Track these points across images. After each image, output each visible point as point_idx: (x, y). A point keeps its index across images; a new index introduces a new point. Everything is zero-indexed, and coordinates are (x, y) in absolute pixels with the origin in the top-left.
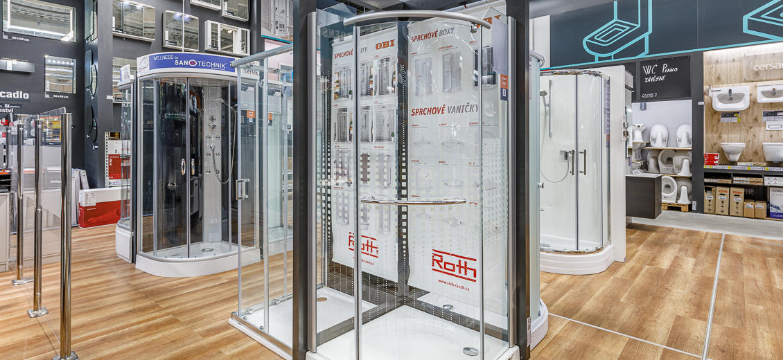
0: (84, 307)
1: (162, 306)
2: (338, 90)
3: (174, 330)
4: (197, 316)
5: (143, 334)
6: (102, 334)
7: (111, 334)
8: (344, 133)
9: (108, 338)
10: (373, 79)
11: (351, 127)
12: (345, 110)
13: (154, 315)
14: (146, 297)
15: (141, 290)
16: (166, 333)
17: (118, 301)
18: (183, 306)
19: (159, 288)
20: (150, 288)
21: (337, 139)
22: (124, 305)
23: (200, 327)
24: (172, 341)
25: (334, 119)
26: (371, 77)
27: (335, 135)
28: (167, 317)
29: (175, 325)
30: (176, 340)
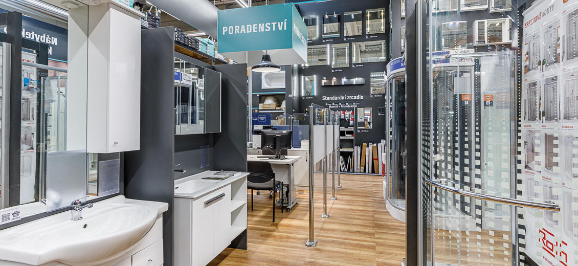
0: (343, 220)
1: (376, 236)
2: (527, 63)
3: (366, 253)
4: (387, 251)
5: (351, 247)
6: (336, 238)
7: (339, 240)
8: (535, 111)
9: (336, 241)
10: (561, 42)
11: (540, 104)
12: (534, 84)
13: (367, 239)
14: (374, 227)
15: (375, 222)
16: (362, 252)
17: (360, 224)
18: (387, 241)
19: (386, 224)
20: (381, 223)
21: (527, 118)
22: (360, 227)
23: (382, 258)
24: (360, 259)
25: (524, 96)
26: (558, 40)
27: (526, 114)
28: (372, 243)
29: (371, 250)
30: (362, 259)
